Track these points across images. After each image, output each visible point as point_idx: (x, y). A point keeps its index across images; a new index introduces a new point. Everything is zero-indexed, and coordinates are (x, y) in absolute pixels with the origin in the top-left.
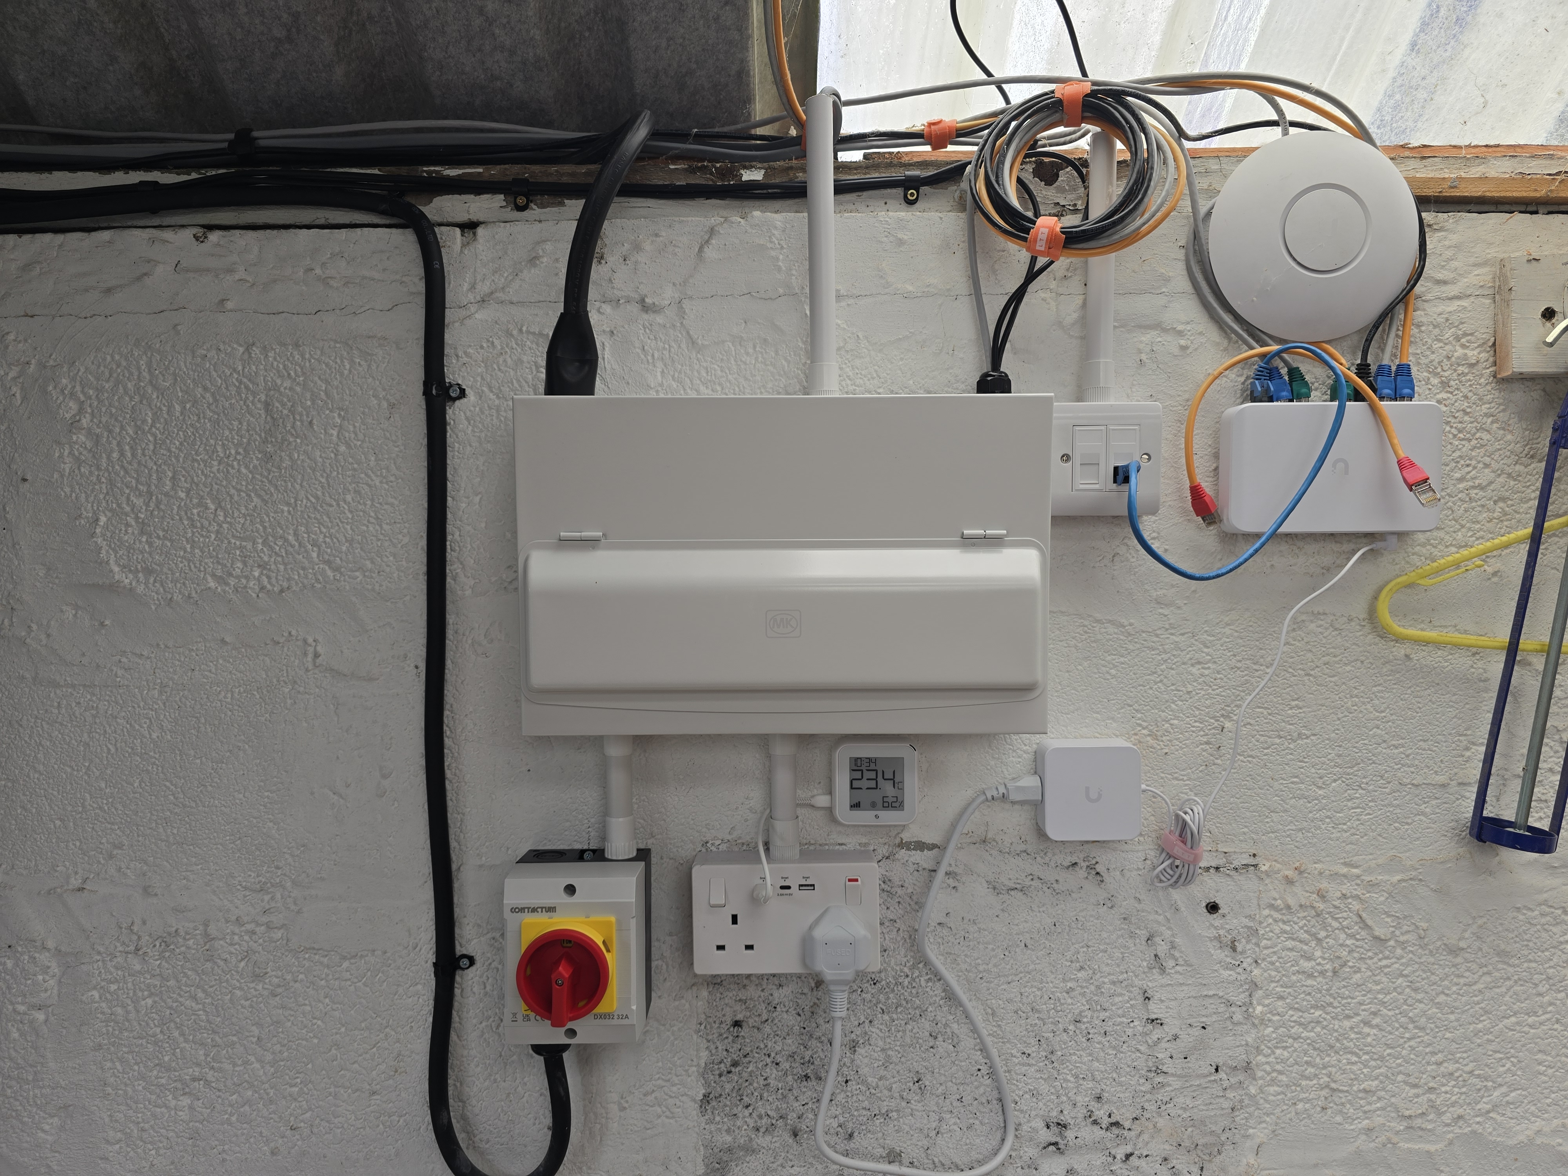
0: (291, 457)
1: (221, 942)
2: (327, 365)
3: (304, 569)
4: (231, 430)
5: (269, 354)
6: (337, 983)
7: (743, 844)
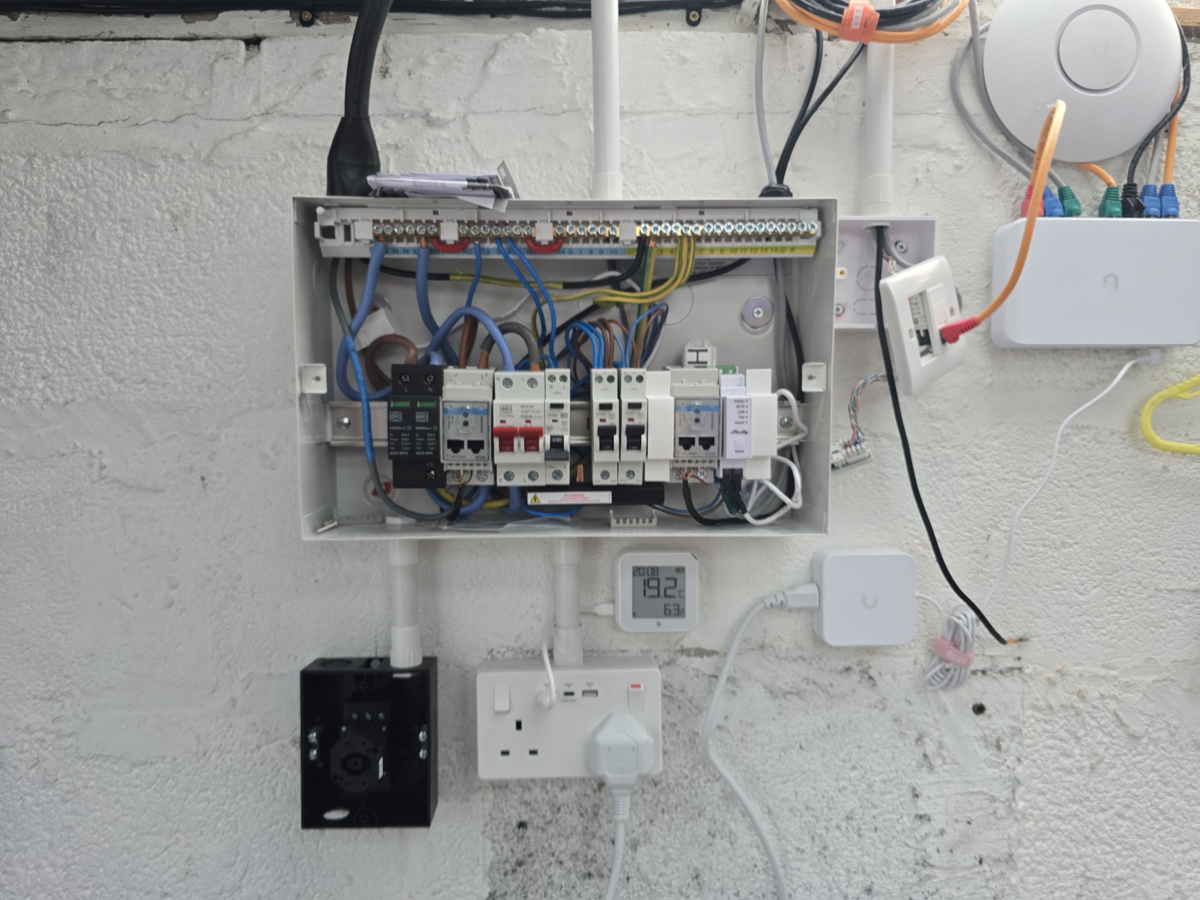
0: (74, 270)
1: (12, 750)
2: (110, 176)
3: (87, 380)
4: (13, 242)
5: (52, 165)
6: (127, 789)
7: (528, 652)
